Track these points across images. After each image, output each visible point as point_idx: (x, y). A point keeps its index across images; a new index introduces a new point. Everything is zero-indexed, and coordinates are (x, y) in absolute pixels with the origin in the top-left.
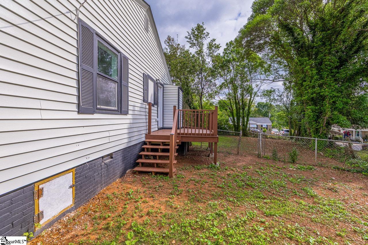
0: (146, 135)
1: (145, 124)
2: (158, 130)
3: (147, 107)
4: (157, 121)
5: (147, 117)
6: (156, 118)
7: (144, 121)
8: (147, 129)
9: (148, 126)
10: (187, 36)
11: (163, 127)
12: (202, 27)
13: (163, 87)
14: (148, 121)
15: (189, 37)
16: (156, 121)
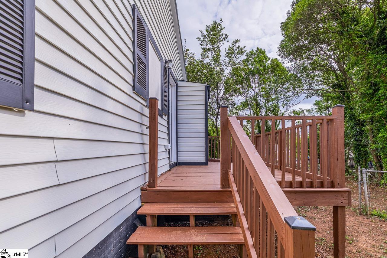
0: (143, 189)
1: (139, 160)
2: (170, 170)
3: (147, 112)
4: (168, 150)
5: (146, 140)
6: (165, 142)
7: (138, 149)
8: (145, 174)
9: (147, 165)
10: (200, 37)
11: (177, 161)
12: (220, 25)
13: (177, 85)
14: (150, 150)
15: (202, 38)
16: (166, 151)
